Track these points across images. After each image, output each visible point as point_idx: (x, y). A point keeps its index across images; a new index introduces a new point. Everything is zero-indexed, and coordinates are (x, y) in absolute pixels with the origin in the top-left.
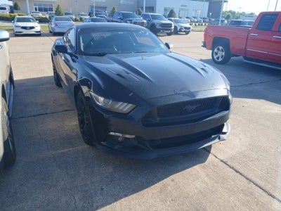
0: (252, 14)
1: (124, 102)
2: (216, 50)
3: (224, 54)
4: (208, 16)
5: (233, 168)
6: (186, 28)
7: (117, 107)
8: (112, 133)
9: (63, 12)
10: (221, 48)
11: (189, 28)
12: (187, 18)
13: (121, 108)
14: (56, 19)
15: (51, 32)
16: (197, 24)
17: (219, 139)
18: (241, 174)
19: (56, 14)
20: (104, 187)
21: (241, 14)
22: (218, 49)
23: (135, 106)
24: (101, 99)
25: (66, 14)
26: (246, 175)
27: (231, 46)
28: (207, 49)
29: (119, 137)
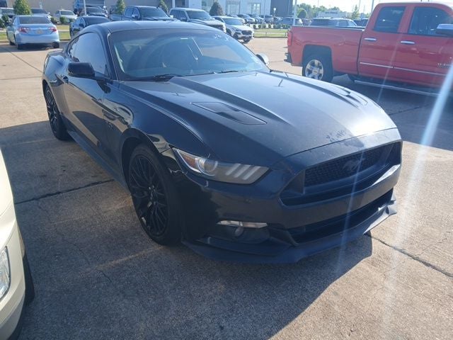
0: (335, 9)
1: (244, 163)
2: (308, 66)
3: (322, 71)
4: (272, 12)
5: (417, 259)
6: (244, 32)
7: (229, 173)
8: (224, 223)
9: (28, 7)
10: (316, 62)
11: (250, 33)
12: (240, 16)
13: (237, 175)
14: (22, 21)
15: (12, 44)
16: (257, 26)
17: (388, 212)
18: (434, 267)
19: (15, 11)
20: (224, 323)
21: (319, 9)
22: (313, 64)
23: (265, 169)
24: (201, 161)
25: (35, 12)
26: (442, 268)
27: (333, 59)
28: (294, 64)
29: (236, 227)
